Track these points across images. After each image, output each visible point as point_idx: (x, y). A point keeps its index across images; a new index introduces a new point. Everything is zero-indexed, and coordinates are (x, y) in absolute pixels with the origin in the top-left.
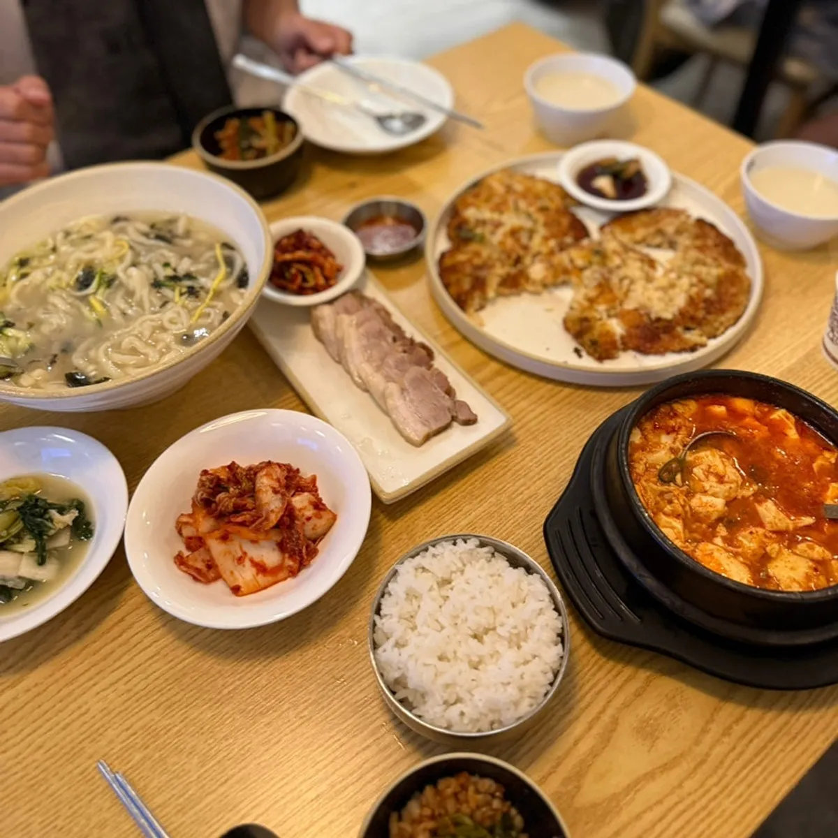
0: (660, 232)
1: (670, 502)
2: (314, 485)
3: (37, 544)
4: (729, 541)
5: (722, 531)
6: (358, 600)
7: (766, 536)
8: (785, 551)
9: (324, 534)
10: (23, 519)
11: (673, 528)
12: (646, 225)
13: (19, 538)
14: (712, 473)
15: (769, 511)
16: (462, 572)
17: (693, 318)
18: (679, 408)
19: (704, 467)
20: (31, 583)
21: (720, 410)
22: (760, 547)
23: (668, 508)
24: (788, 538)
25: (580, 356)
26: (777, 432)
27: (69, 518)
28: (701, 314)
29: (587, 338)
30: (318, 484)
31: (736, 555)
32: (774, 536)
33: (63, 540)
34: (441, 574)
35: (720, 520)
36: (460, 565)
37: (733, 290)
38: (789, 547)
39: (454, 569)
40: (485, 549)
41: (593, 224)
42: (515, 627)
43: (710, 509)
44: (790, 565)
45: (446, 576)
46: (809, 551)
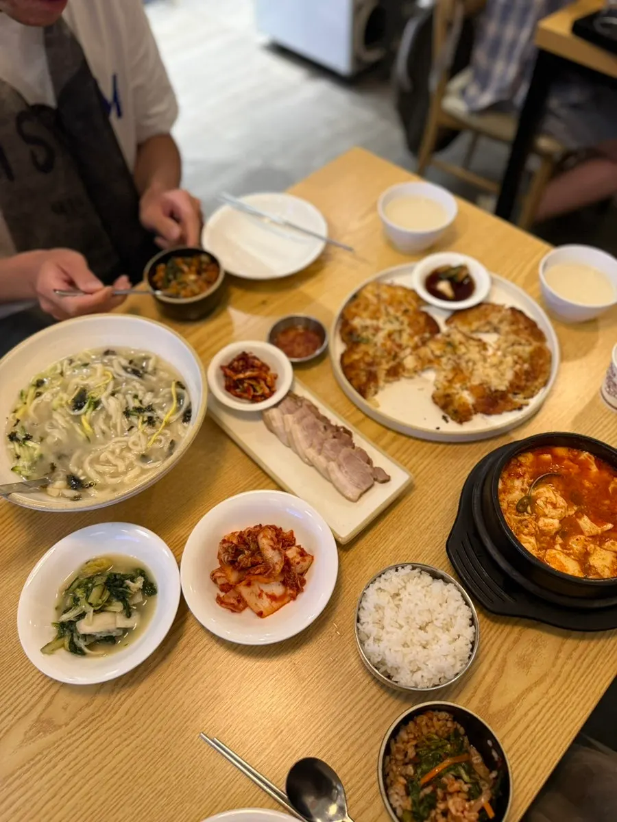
0: (489, 323)
1: (527, 527)
2: (293, 537)
3: (124, 606)
4: (564, 546)
5: (559, 540)
6: (334, 609)
7: (586, 541)
8: (598, 548)
9: (307, 570)
10: (109, 590)
11: (530, 543)
12: (479, 319)
13: (109, 602)
14: (549, 503)
15: (585, 523)
16: (405, 587)
17: (518, 387)
18: (522, 459)
19: (543, 499)
20: (125, 630)
21: (548, 457)
22: (583, 548)
23: (526, 531)
24: (599, 539)
25: (447, 421)
26: (584, 467)
27: (139, 583)
28: (523, 383)
29: (451, 409)
30: (295, 535)
31: (568, 555)
32: (590, 539)
33: (138, 599)
34: (393, 592)
35: (557, 533)
36: (403, 584)
37: (541, 362)
38: (600, 546)
39: (400, 587)
40: (417, 570)
41: (440, 319)
42: (444, 620)
43: (551, 528)
44: (602, 557)
45: (396, 592)
46: (612, 547)
